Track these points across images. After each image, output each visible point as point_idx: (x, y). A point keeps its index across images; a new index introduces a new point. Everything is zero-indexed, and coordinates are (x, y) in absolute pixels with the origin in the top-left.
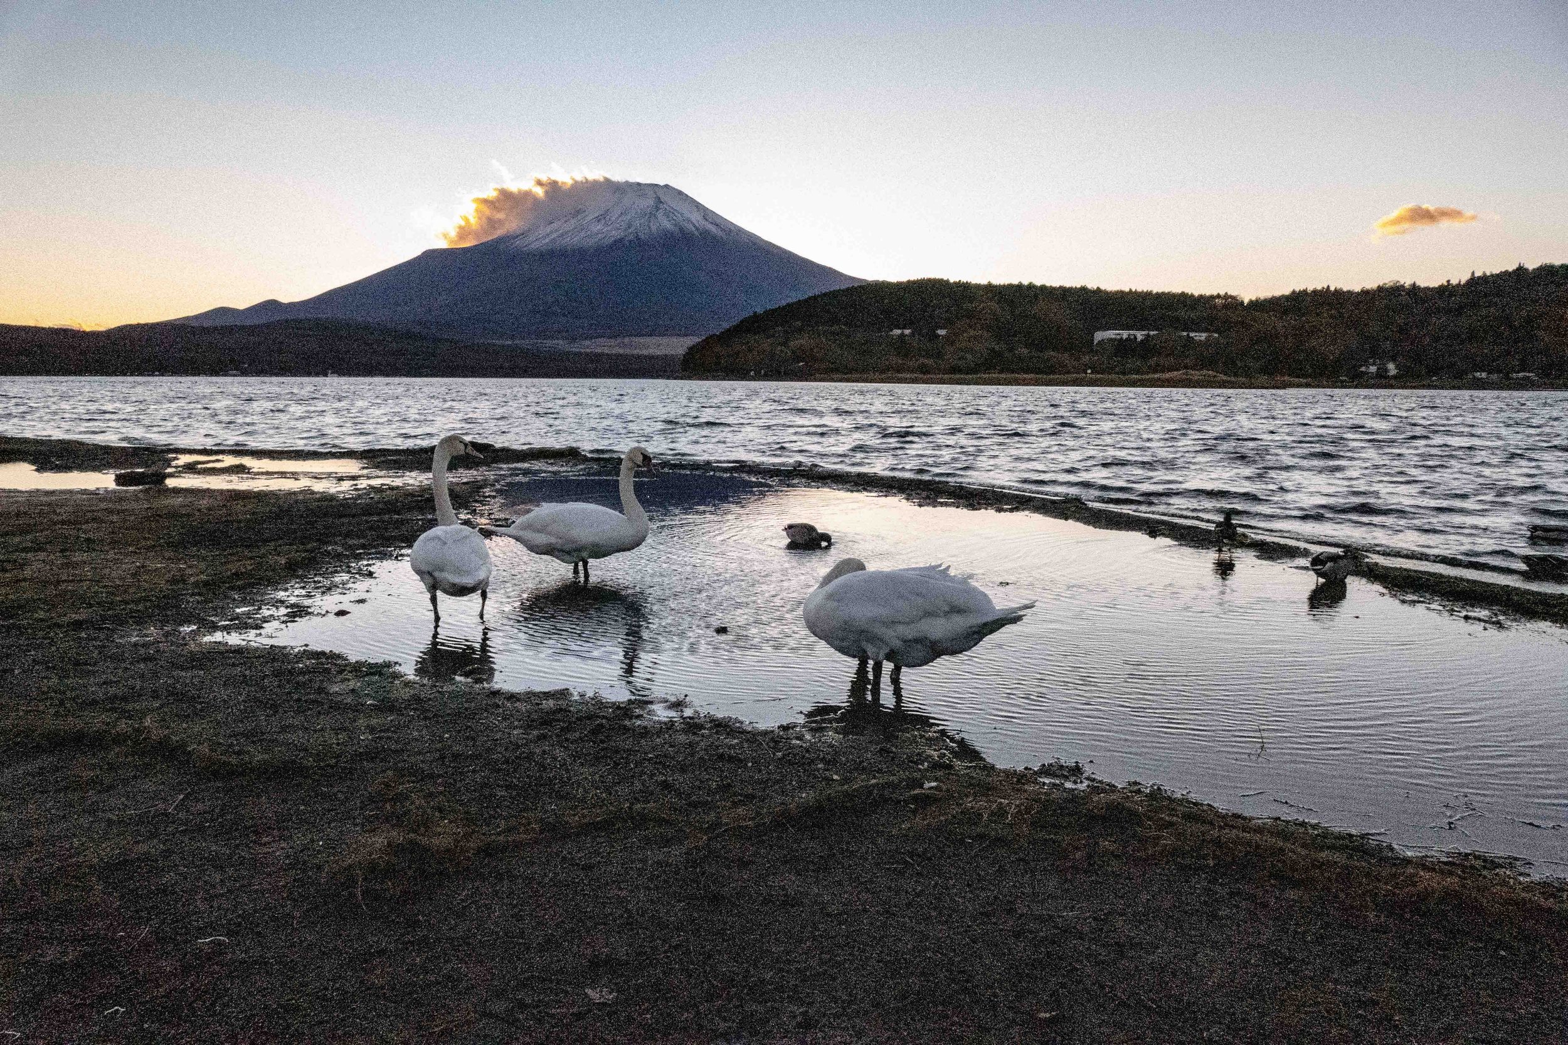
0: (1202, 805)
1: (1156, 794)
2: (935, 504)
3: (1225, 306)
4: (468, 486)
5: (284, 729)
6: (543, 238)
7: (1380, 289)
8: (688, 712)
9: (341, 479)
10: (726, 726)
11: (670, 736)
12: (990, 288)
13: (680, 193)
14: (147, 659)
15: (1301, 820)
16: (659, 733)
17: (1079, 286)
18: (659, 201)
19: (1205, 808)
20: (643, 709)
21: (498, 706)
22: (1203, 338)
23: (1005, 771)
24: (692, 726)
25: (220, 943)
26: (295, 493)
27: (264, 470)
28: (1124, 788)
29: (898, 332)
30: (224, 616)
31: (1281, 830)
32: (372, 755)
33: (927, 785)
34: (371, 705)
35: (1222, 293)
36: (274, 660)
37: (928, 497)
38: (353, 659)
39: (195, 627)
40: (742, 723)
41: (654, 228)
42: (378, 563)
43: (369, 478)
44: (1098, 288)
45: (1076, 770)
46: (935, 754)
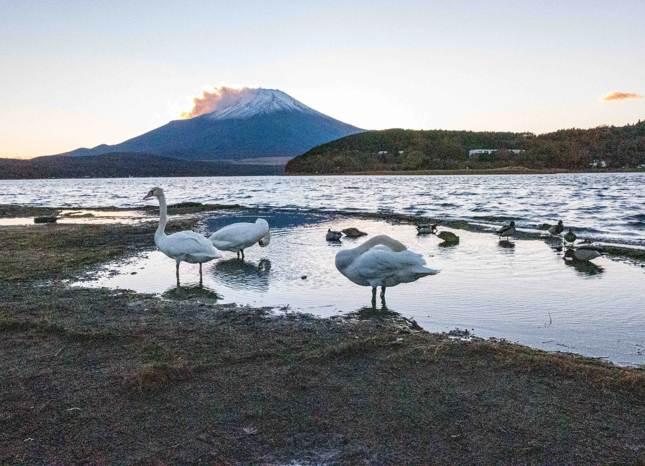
0: (524, 346)
1: (503, 342)
2: (399, 224)
3: (528, 138)
4: (190, 221)
5: (108, 321)
6: (222, 114)
7: (598, 128)
8: (289, 312)
9: (134, 219)
10: (306, 317)
11: (281, 322)
12: (422, 132)
13: (283, 93)
14: (47, 294)
15: (570, 352)
16: (276, 320)
17: (462, 130)
18: (274, 97)
19: (526, 348)
20: (269, 311)
21: (204, 311)
22: (518, 152)
23: (434, 334)
24: (291, 317)
25: (77, 410)
26: (114, 225)
27: (100, 216)
28: (488, 340)
29: (381, 152)
30: (82, 276)
31: (561, 356)
32: (146, 331)
33: (398, 339)
34: (146, 311)
35: (526, 132)
36: (104, 293)
37: (396, 221)
38: (138, 292)
39: (68, 280)
40: (313, 316)
41: (272, 109)
42: (150, 252)
43: (146, 218)
44: (471, 131)
45: (466, 333)
46: (401, 327)
